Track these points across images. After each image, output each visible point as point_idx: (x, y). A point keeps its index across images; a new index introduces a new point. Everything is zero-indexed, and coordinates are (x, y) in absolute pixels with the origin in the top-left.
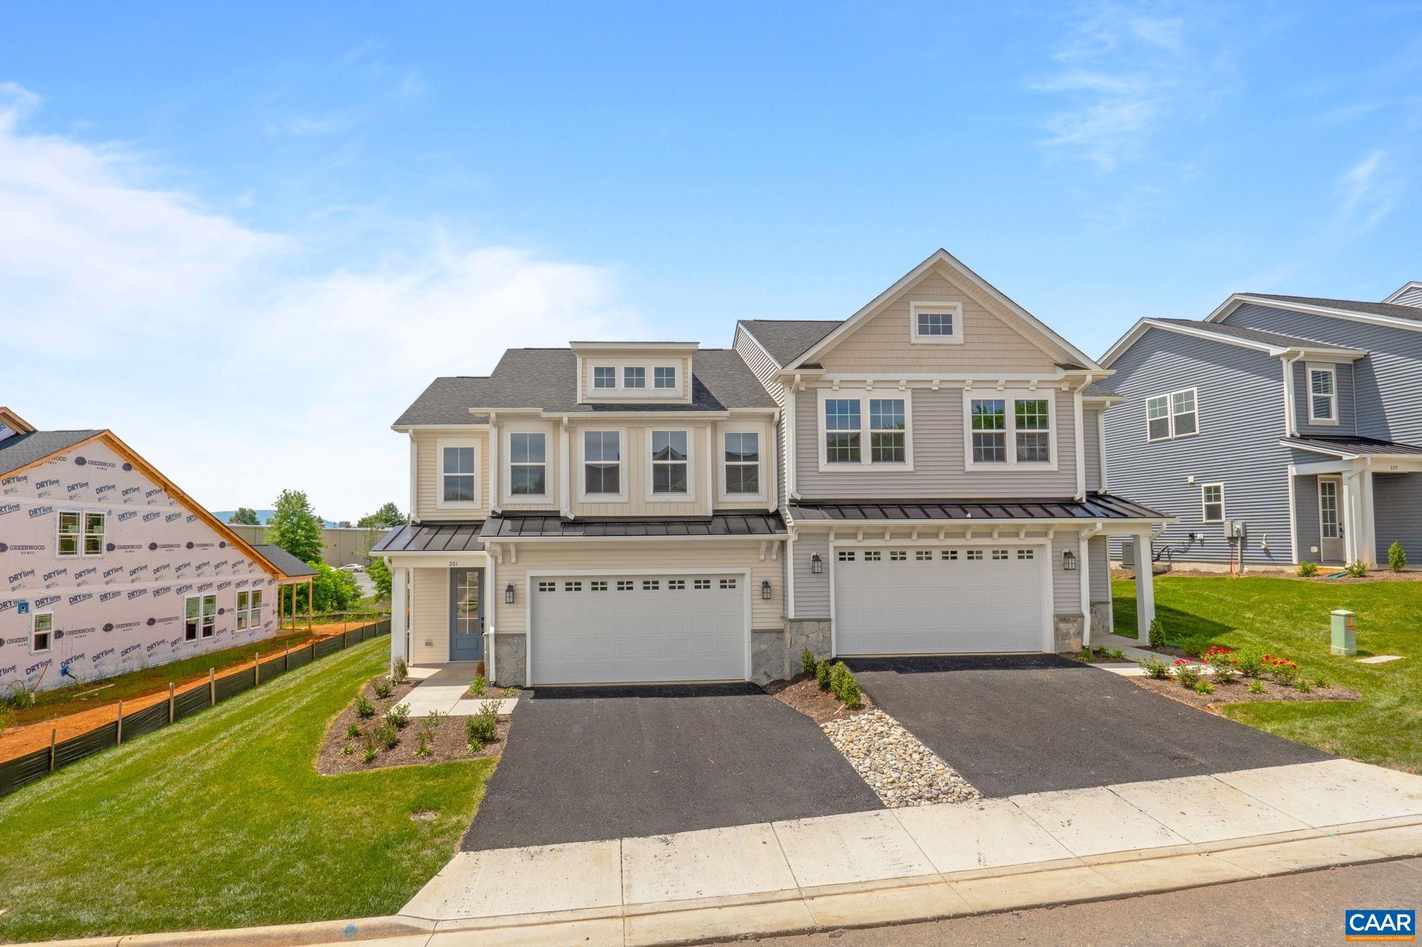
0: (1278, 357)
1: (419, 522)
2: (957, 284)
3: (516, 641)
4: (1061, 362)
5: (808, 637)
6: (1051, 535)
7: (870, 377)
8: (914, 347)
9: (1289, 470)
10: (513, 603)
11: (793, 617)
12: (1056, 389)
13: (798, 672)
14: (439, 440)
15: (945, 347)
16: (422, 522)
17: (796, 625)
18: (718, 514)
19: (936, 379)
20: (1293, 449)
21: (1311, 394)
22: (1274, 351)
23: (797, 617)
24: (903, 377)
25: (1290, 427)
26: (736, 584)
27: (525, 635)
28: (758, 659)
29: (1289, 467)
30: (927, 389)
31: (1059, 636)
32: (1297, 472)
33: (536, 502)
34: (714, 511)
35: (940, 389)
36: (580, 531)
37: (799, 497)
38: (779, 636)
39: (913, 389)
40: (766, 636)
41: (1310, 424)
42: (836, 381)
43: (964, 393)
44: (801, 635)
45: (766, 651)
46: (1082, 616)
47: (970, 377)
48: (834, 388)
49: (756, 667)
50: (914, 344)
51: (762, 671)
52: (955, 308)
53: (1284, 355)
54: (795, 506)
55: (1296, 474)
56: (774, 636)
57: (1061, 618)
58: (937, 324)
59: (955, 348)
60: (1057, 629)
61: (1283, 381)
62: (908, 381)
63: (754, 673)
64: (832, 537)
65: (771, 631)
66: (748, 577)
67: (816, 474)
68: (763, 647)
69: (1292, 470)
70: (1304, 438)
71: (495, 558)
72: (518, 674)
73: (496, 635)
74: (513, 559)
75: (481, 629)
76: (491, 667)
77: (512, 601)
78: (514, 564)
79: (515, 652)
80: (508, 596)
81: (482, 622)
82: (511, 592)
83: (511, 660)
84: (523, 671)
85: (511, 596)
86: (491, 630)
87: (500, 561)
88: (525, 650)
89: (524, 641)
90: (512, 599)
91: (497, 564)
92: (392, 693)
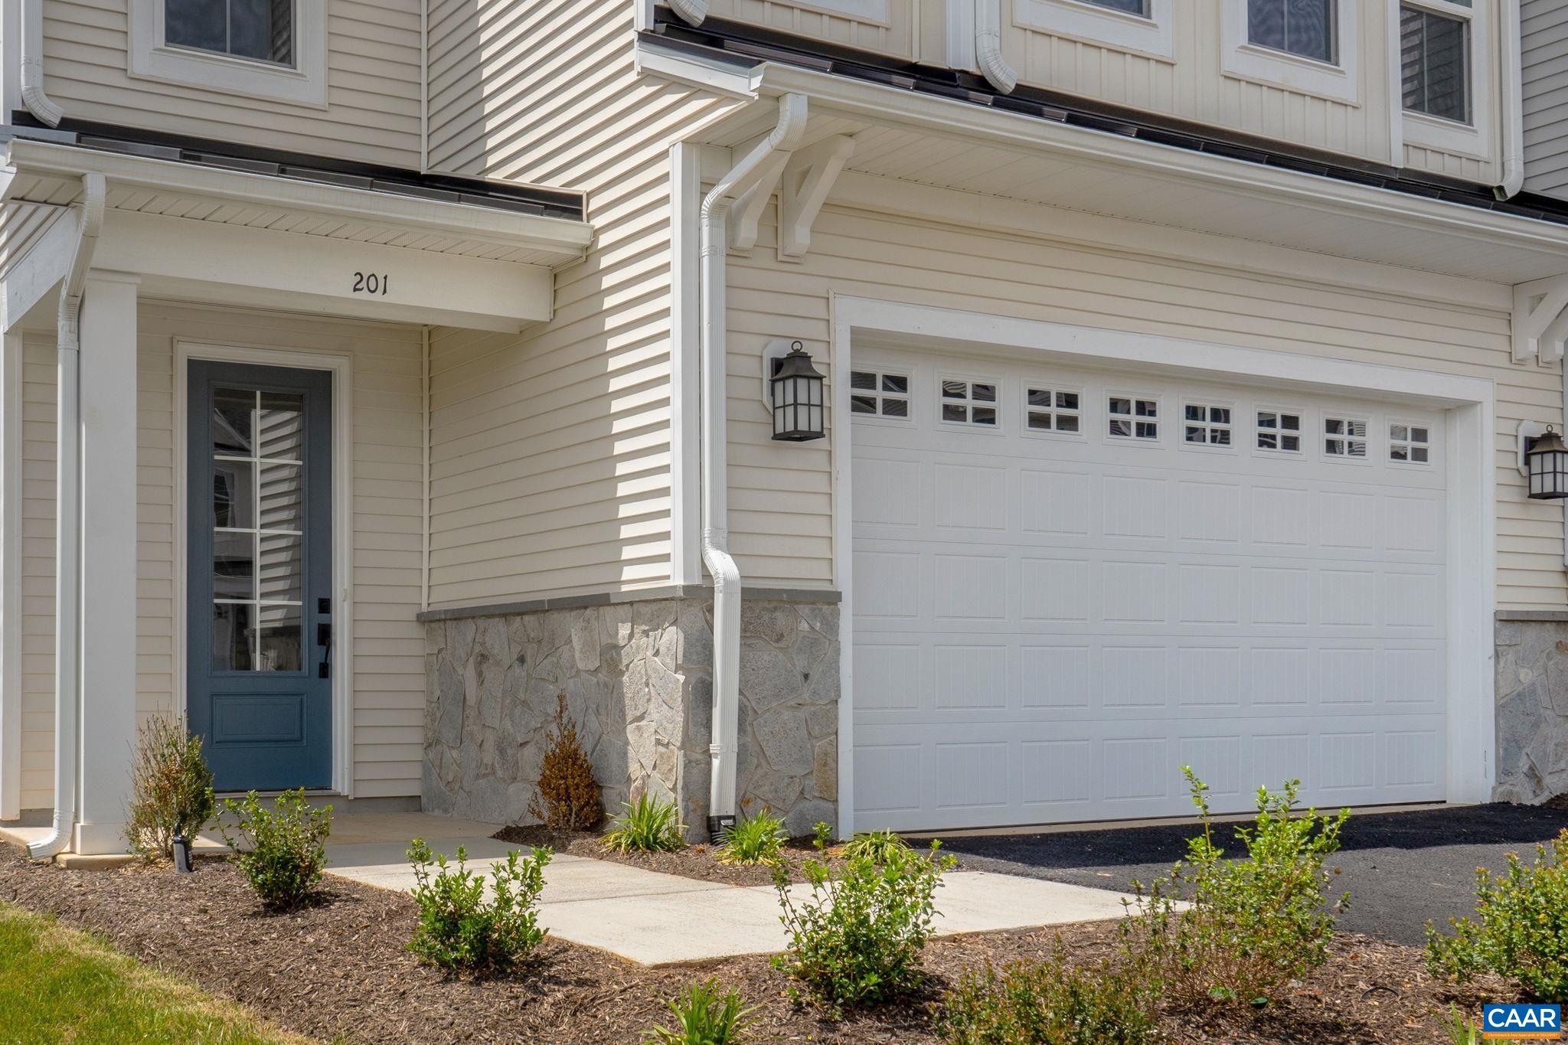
3: (804, 626)
10: (819, 437)
26: (1431, 445)
27: (833, 598)
40: (1533, 633)
49: (1508, 745)
51: (1525, 762)
63: (1503, 769)
66: (1482, 415)
68: (1527, 676)
71: (728, 214)
72: (811, 782)
73: (745, 591)
74: (801, 236)
75: (319, 652)
76: (714, 747)
77: (816, 427)
78: (793, 260)
79: (800, 678)
80: (802, 398)
81: (322, 618)
82: (815, 385)
83: (786, 715)
84: (828, 762)
85: (815, 400)
86: (722, 565)
87: (748, 232)
88: (834, 667)
89: (831, 626)
90: (816, 412)
91: (734, 254)
92: (315, 886)
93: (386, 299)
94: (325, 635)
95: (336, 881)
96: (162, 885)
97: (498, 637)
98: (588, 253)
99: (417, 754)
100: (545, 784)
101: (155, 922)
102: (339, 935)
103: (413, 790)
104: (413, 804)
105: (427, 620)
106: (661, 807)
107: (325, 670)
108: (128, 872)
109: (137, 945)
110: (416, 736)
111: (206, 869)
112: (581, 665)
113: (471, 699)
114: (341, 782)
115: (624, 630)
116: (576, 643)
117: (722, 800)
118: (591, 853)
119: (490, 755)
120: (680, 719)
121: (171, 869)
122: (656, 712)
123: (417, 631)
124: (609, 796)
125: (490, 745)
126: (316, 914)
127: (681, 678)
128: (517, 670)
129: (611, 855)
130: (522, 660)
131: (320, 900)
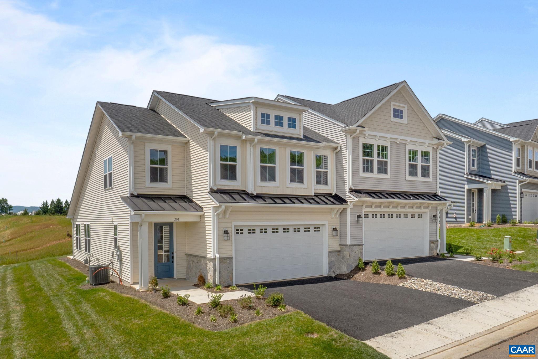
0: (464, 142)
1: (136, 195)
2: (406, 97)
3: (228, 261)
4: (435, 137)
5: (355, 253)
6: (430, 208)
7: (379, 134)
8: (392, 123)
9: (465, 187)
10: (229, 240)
11: (350, 244)
12: (432, 147)
13: (351, 269)
14: (146, 144)
15: (401, 125)
16: (138, 194)
17: (352, 247)
18: (316, 195)
19: (399, 138)
20: (467, 178)
21: (471, 158)
22: (464, 140)
23: (352, 244)
24: (389, 136)
25: (466, 170)
26: (320, 229)
27: (232, 258)
28: (331, 265)
29: (465, 185)
30: (395, 142)
31: (431, 249)
32: (468, 187)
33: (233, 185)
34: (315, 193)
35: (400, 143)
36: (260, 201)
37: (353, 188)
38: (339, 253)
39: (391, 142)
40: (334, 253)
41: (471, 169)
42: (367, 134)
43: (406, 145)
44: (353, 252)
45: (334, 261)
46: (438, 241)
47: (409, 139)
48: (366, 138)
49: (330, 268)
50: (392, 122)
51: (332, 270)
52: (404, 107)
53: (466, 142)
54: (352, 192)
55: (467, 188)
56: (337, 253)
57: (432, 242)
58: (398, 114)
59: (404, 125)
60: (430, 246)
61: (465, 152)
62: (391, 138)
63: (329, 271)
64: (364, 207)
65: (335, 252)
66: (327, 226)
67: (358, 177)
68: (333, 259)
69: (466, 187)
70: (470, 174)
71: (218, 215)
72: (229, 279)
73: (220, 258)
74: (227, 216)
75: (172, 259)
76: (216, 276)
77: (228, 239)
78: (227, 218)
79: (228, 267)
80: (227, 236)
81: (172, 255)
82: (228, 234)
83: (226, 272)
84: (231, 277)
85: (228, 236)
86: (217, 256)
87: (220, 217)
88: (232, 266)
89: (232, 261)
90: (228, 238)
91: (218, 218)
92: (170, 295)
93: (179, 221)
94: (173, 257)
95: (172, 294)
96: (153, 294)
97: (195, 259)
98: (204, 215)
99: (185, 272)
100: (199, 280)
101: (152, 299)
102: (171, 301)
103: (185, 277)
104: (185, 279)
105: (186, 254)
106: (210, 283)
107: (173, 262)
108: (148, 292)
109: (150, 302)
110: (186, 270)
111: (157, 292)
112: (203, 265)
113: (192, 267)
114: (175, 277)
115: (207, 262)
116: (203, 262)
117: (217, 282)
118: (202, 289)
119: (194, 274)
120: (212, 273)
121: (153, 292)
122: (210, 272)
123: (185, 256)
124: (206, 281)
125: (194, 273)
126: (169, 298)
127: (213, 268)
128: (197, 264)
129: (204, 289)
130: (197, 262)
131: (169, 297)
